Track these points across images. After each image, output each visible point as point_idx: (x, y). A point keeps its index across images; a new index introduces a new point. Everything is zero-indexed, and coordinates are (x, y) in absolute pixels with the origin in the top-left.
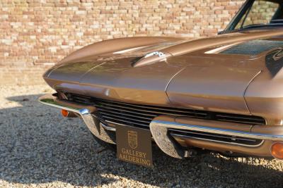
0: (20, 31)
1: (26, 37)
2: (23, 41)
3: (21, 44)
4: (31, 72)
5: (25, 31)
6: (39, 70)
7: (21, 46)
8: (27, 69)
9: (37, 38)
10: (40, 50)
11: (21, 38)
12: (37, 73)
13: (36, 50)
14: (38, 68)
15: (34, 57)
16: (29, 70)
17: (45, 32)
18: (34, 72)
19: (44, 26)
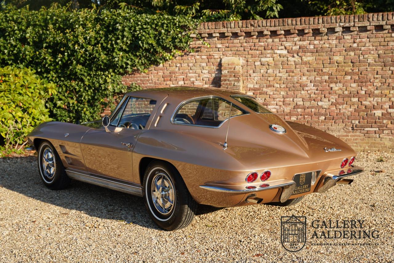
0: (341, 93)
1: (346, 99)
2: (343, 104)
3: (341, 107)
4: (350, 137)
5: (346, 93)
6: (359, 136)
7: (340, 109)
8: (345, 134)
9: (359, 101)
10: (361, 113)
11: (341, 100)
12: (356, 139)
13: (357, 114)
14: (358, 134)
15: (353, 122)
16: (348, 136)
17: (369, 94)
18: (352, 138)
19: (370, 87)
